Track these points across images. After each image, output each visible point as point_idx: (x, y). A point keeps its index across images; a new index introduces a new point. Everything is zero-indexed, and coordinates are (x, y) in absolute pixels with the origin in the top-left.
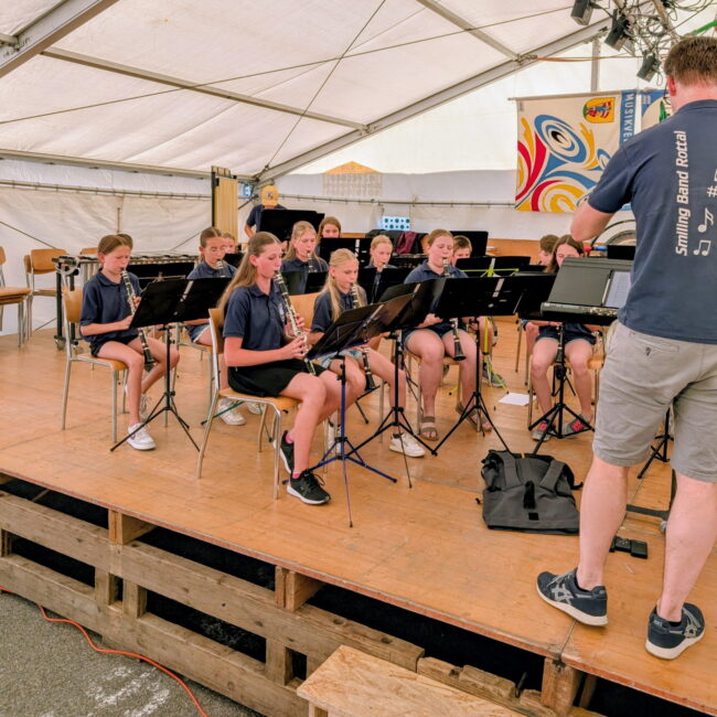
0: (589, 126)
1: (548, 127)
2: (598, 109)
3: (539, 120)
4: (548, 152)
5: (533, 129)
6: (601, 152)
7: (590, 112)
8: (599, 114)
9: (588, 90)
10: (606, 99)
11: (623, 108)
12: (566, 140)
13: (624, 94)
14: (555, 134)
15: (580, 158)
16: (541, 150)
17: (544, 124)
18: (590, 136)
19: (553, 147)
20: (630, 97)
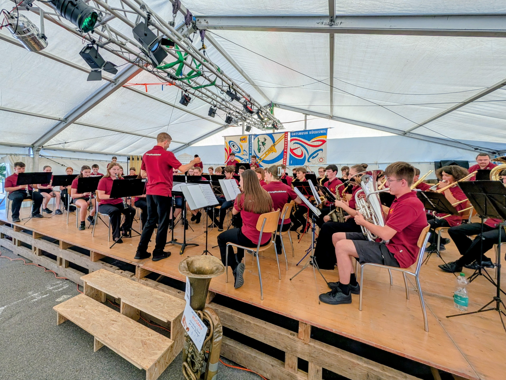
0: (242, 144)
1: (232, 144)
2: (244, 139)
3: (230, 142)
4: (232, 150)
5: (228, 144)
6: (244, 150)
7: (241, 140)
8: (244, 140)
9: (241, 134)
10: (245, 137)
11: (249, 139)
12: (236, 147)
13: (249, 135)
14: (233, 146)
15: (239, 152)
16: (230, 150)
17: (231, 143)
18: (241, 146)
19: (233, 149)
20: (251, 136)
